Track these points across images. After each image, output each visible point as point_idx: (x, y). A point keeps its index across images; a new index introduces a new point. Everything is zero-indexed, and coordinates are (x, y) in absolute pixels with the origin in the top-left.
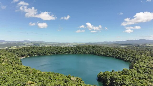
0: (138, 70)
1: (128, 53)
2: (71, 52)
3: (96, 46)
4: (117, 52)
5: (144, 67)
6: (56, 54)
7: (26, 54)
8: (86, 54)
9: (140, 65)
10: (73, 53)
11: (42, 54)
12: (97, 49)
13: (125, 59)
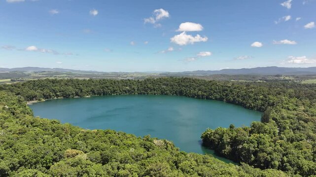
0: (277, 124)
1: (253, 92)
2: (134, 90)
3: (187, 79)
4: (231, 91)
5: (289, 118)
6: (104, 94)
7: (38, 94)
8: (167, 94)
9: (282, 115)
10: (139, 94)
11: (73, 94)
12: (188, 84)
13: (248, 105)
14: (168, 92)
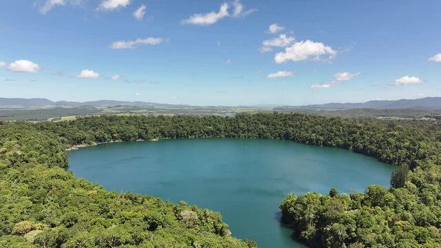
1: (395, 136)
2: (221, 131)
4: (362, 134)
6: (178, 136)
7: (88, 135)
10: (226, 136)
11: (134, 136)
12: (298, 123)
13: (385, 156)
14: (269, 134)
